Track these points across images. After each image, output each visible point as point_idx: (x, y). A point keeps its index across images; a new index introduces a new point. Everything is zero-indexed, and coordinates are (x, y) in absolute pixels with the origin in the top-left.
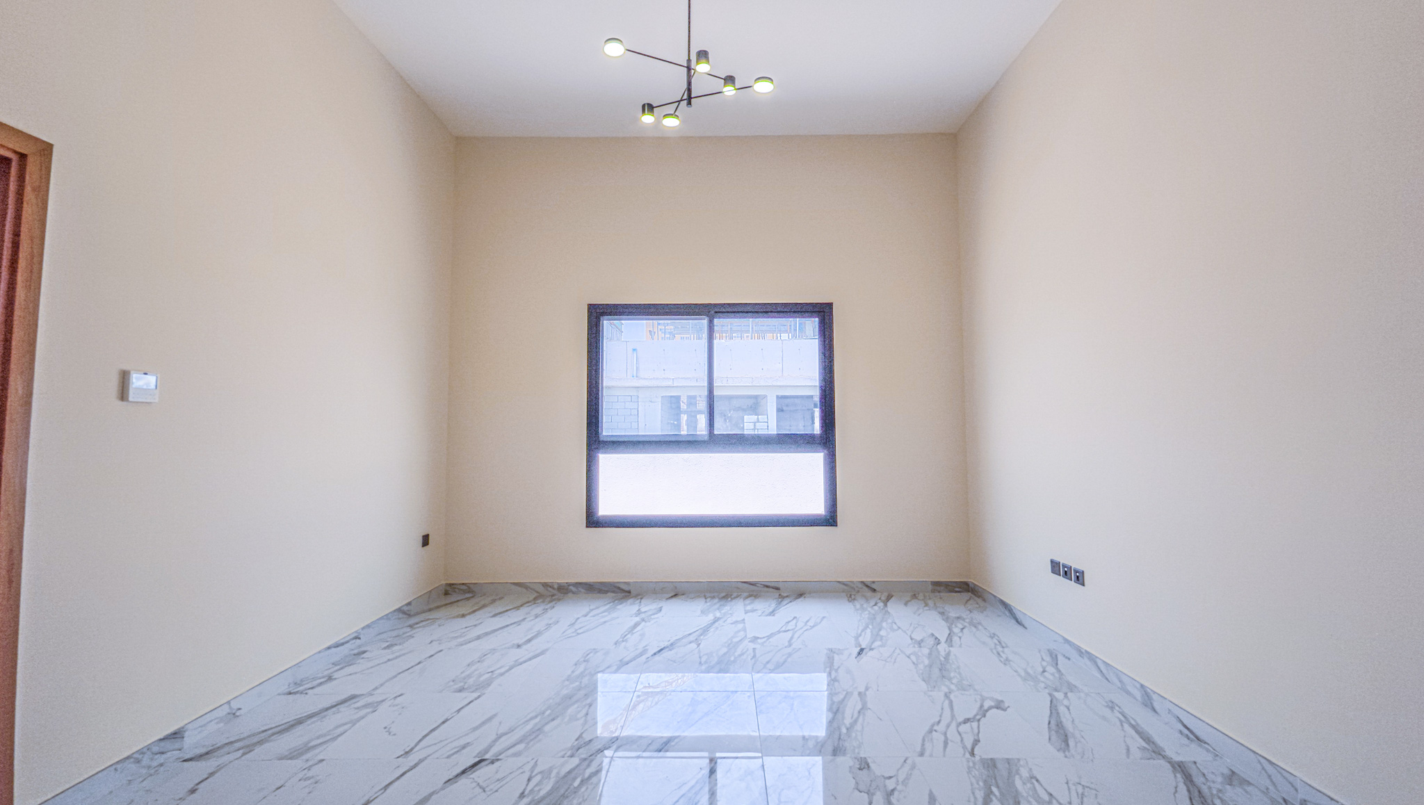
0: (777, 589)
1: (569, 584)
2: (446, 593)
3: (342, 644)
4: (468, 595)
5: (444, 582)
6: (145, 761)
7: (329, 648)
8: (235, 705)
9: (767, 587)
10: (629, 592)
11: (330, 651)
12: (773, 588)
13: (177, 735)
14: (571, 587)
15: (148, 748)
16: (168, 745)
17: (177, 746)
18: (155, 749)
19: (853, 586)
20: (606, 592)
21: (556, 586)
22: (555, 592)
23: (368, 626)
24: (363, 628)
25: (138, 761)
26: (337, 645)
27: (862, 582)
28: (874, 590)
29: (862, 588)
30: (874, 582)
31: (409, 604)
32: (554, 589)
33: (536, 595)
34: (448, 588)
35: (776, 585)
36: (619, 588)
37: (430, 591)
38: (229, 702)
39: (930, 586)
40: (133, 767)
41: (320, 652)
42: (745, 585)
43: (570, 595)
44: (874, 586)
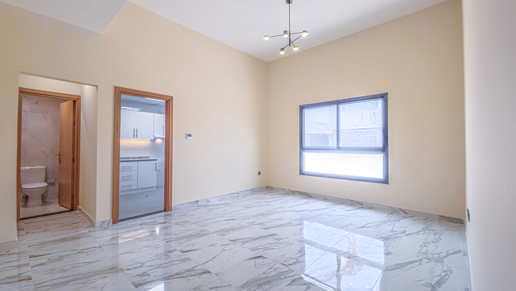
0: (362, 204)
1: (295, 191)
2: (267, 188)
3: (234, 194)
4: (271, 190)
5: (266, 185)
6: (192, 204)
7: (230, 194)
8: (209, 199)
9: (358, 203)
10: (311, 196)
11: (231, 194)
12: (360, 204)
13: (197, 201)
14: (295, 192)
15: (192, 202)
16: (196, 203)
17: (197, 203)
18: (194, 203)
19: (396, 209)
20: (305, 195)
21: (292, 191)
22: (291, 193)
23: (241, 191)
24: (240, 191)
25: (190, 204)
26: (232, 194)
27: (400, 209)
28: (406, 213)
29: (399, 211)
30: (406, 210)
31: (254, 189)
32: (291, 191)
33: (287, 192)
34: (267, 187)
35: (361, 203)
36: (308, 194)
37: (261, 187)
38: (207, 198)
39: (438, 217)
40: (189, 204)
41: (228, 194)
42: (349, 200)
43: (295, 194)
44: (405, 211)
